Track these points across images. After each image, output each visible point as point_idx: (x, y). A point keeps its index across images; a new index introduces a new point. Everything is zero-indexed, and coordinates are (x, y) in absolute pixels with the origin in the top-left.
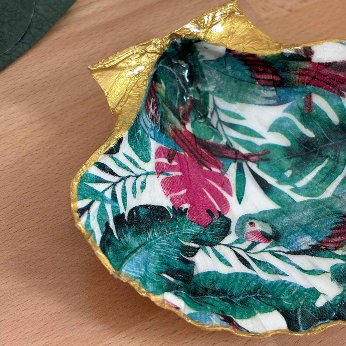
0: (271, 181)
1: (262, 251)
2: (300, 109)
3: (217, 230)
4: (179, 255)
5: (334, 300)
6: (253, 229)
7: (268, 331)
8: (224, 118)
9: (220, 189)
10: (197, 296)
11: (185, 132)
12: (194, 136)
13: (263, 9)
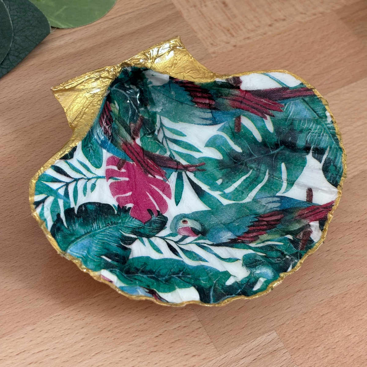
0: (205, 187)
1: (190, 243)
2: (231, 128)
3: (154, 226)
4: (118, 242)
5: (242, 281)
6: (185, 225)
7: (183, 302)
8: (169, 134)
9: (161, 193)
10: (130, 274)
11: (134, 145)
12: (142, 149)
13: (212, 44)
